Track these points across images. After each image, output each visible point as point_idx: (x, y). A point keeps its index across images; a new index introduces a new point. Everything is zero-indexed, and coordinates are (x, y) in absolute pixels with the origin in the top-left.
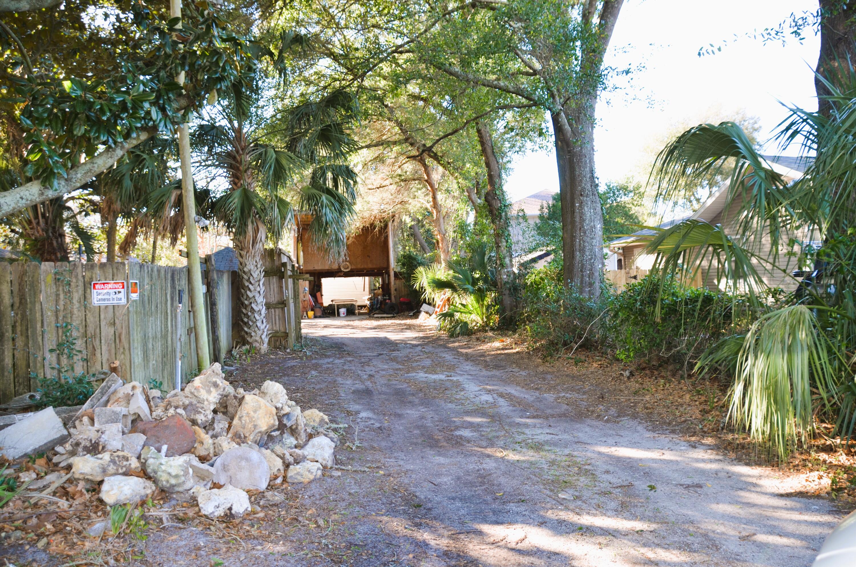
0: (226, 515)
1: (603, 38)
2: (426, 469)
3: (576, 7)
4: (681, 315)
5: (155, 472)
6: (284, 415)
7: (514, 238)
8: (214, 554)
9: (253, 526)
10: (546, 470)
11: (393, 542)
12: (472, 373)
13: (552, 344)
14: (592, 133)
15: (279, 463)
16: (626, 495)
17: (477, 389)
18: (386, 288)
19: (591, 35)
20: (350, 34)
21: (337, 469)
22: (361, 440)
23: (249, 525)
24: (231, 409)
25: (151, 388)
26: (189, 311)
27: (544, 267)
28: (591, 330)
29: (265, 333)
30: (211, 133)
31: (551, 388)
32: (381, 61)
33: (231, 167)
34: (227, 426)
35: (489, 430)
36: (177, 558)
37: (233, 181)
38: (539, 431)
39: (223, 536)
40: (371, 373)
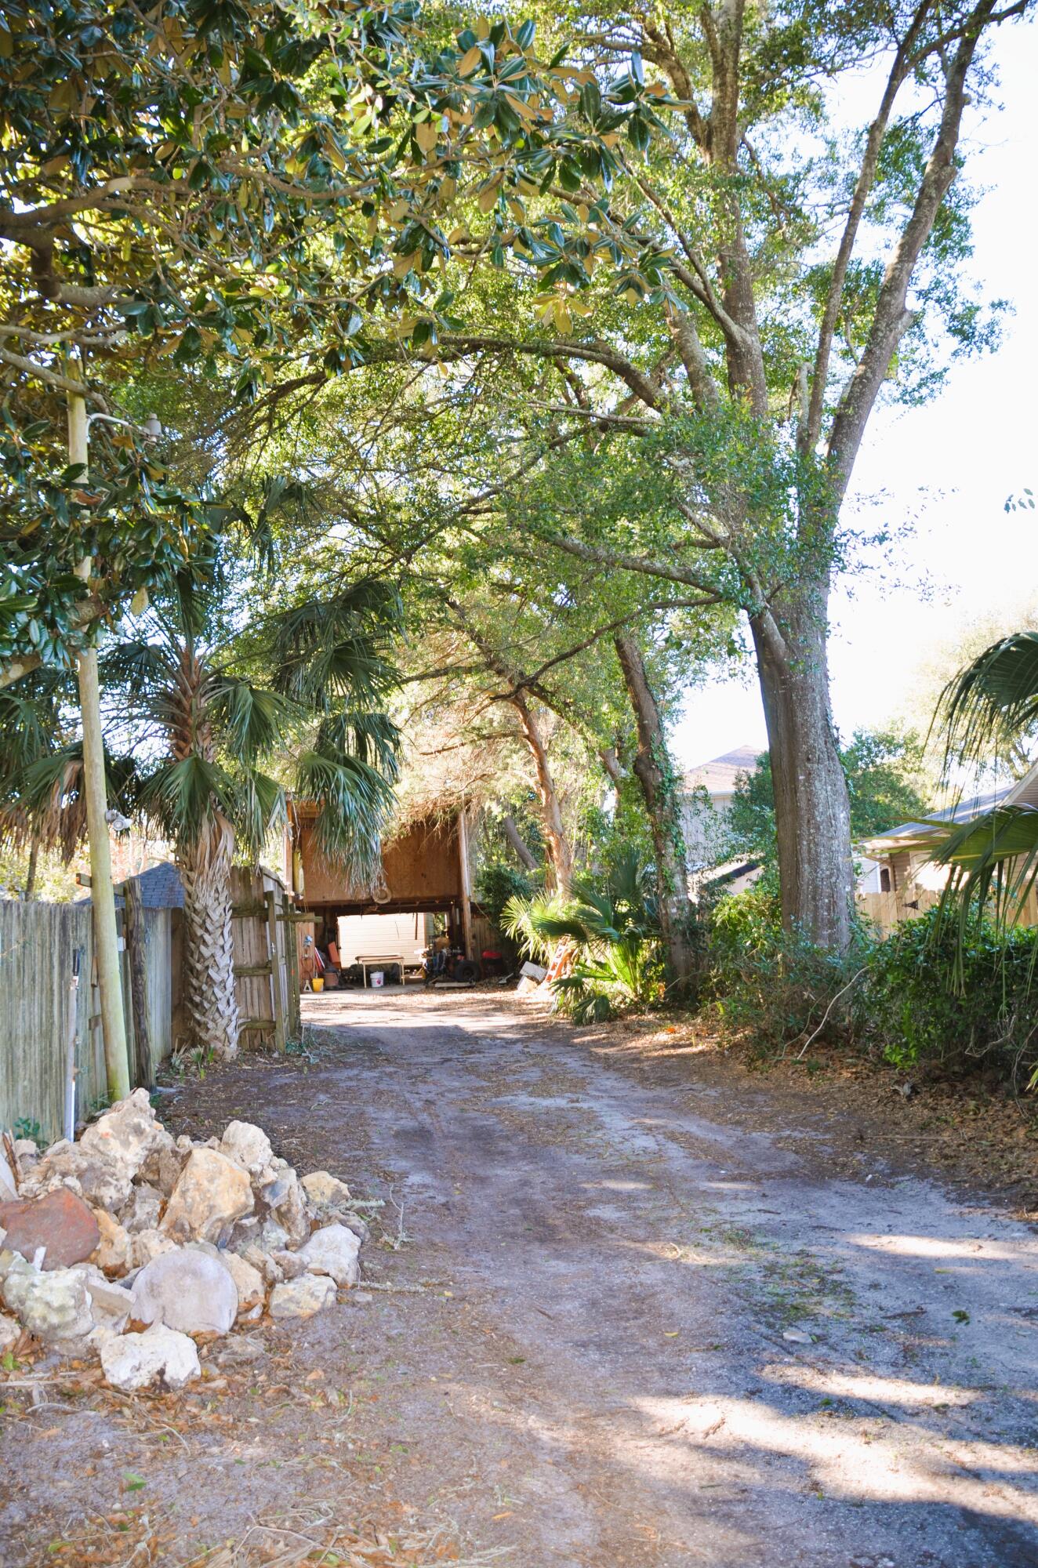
0: (154, 1384)
1: (837, 480)
2: (532, 1287)
3: (786, 423)
4: (1000, 977)
5: (22, 1302)
6: (265, 1186)
7: (688, 841)
8: (129, 1464)
9: (204, 1406)
10: (759, 1285)
11: (471, 1437)
12: (616, 1093)
13: (764, 1036)
14: (824, 647)
15: (254, 1279)
16: (911, 1331)
17: (627, 1124)
18: (456, 932)
19: (817, 474)
20: (386, 479)
21: (364, 1289)
22: (409, 1230)
23: (196, 1405)
24: (166, 1176)
25: (19, 1137)
26: (93, 986)
27: (746, 891)
28: (836, 1009)
29: (233, 1024)
30: (139, 657)
31: (765, 1121)
32: (442, 527)
33: (171, 719)
34: (158, 1209)
35: (649, 1206)
36: (57, 1476)
37: (177, 745)
38: (745, 1207)
39: (147, 1428)
40: (429, 1096)
